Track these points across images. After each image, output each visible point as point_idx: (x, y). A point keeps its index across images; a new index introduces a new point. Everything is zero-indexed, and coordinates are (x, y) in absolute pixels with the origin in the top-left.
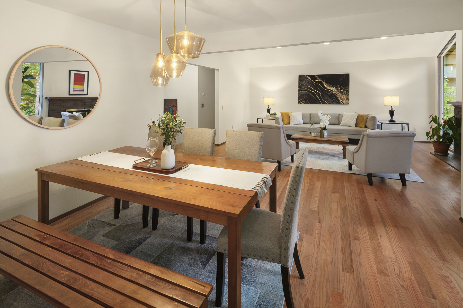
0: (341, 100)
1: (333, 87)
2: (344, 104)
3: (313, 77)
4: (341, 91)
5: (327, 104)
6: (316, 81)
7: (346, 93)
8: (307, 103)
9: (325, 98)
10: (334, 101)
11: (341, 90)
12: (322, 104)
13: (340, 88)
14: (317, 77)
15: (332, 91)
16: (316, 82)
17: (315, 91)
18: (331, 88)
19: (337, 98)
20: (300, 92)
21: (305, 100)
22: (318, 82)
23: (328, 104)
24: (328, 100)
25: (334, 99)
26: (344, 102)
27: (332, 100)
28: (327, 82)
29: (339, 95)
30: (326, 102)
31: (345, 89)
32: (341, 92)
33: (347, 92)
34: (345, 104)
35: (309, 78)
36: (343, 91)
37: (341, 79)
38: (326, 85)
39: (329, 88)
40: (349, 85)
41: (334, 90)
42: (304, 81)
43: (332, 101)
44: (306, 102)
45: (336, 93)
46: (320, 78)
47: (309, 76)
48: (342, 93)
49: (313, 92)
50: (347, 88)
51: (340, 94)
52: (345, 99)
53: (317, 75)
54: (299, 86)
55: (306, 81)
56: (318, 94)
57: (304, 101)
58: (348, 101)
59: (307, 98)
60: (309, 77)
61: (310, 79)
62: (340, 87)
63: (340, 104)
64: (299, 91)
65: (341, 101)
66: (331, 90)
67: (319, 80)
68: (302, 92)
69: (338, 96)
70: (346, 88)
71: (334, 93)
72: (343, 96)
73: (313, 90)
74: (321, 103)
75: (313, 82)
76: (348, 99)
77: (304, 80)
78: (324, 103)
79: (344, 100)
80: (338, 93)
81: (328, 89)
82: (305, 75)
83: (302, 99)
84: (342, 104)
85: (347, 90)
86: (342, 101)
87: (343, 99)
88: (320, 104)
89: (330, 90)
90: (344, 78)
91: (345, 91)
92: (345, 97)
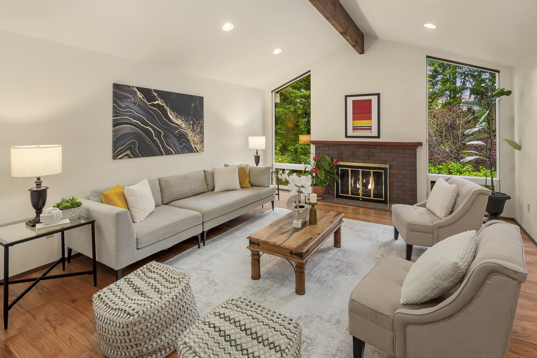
0: (194, 144)
1: (181, 119)
2: (197, 152)
3: (147, 92)
4: (193, 128)
5: (173, 154)
6: (154, 103)
7: (200, 132)
8: (136, 156)
9: (170, 141)
10: (185, 146)
11: (193, 125)
12: (166, 155)
13: (192, 123)
14: (155, 94)
15: (181, 128)
16: (153, 105)
17: (151, 126)
18: (179, 122)
19: (188, 140)
20: (120, 130)
21: (130, 148)
22: (158, 106)
23: (176, 154)
24: (174, 145)
25: (184, 144)
26: (197, 149)
27: (181, 144)
28: (173, 109)
29: (190, 135)
30: (172, 150)
32: (193, 130)
33: (201, 129)
34: (198, 151)
35: (140, 95)
36: (197, 127)
37: (193, 105)
38: (171, 114)
39: (176, 121)
40: (203, 117)
41: (183, 125)
42: (129, 100)
43: (182, 147)
44: (132, 153)
45: (187, 132)
46: (160, 99)
47: (139, 89)
48: (195, 131)
49: (148, 129)
50: (201, 122)
51: (192, 133)
52: (199, 143)
53: (156, 91)
54: (116, 112)
55: (132, 102)
56: (158, 134)
57: (128, 152)
58: (203, 146)
59: (134, 143)
60: (138, 93)
61: (141, 97)
62: (192, 120)
63: (192, 152)
64: (115, 125)
65: (193, 146)
66: (179, 126)
67: (159, 102)
68: (123, 129)
69: (189, 138)
70: (199, 123)
71: (184, 131)
72: (196, 137)
73: (147, 125)
74: (164, 154)
75: (147, 105)
77: (129, 98)
78: (168, 153)
79: (197, 144)
80: (189, 131)
81: (175, 124)
82: (129, 86)
83: (122, 145)
85: (201, 126)
86: (195, 146)
87: (196, 142)
88: (162, 155)
89: (177, 125)
90: (197, 104)
91: (199, 127)
92: (198, 139)
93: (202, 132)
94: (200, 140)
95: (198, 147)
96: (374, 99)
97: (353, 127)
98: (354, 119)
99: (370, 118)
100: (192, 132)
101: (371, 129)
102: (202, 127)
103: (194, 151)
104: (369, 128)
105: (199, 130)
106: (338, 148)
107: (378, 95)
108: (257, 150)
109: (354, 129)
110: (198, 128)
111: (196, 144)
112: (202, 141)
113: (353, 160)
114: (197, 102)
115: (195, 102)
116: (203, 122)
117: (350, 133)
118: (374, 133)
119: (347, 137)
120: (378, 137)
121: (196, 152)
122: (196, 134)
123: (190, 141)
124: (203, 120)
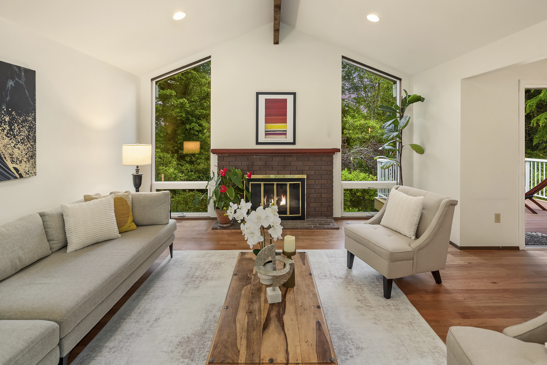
0: (13, 162)
2: (21, 176)
4: (11, 130)
7: (28, 138)
11: (10, 124)
13: (7, 119)
26: (21, 171)
31: (23, 121)
32: (11, 134)
33: (29, 132)
34: (24, 174)
36: (19, 129)
37: (11, 83)
40: (34, 109)
48: (14, 137)
50: (30, 119)
51: (7, 139)
52: (25, 159)
58: (34, 166)
62: (9, 113)
63: (9, 179)
65: (11, 166)
70: (25, 121)
72: (19, 149)
76: (32, 157)
79: (21, 162)
84: (16, 178)
85: (30, 127)
86: (17, 166)
87: (18, 159)
90: (21, 83)
91: (24, 129)
92: (24, 152)
93: (31, 138)
94: (26, 154)
95: (22, 167)
96: (290, 98)
97: (266, 131)
98: (267, 121)
99: (285, 121)
100: (8, 137)
101: (285, 134)
102: (32, 129)
103: (12, 176)
104: (284, 133)
105: (25, 133)
106: (248, 158)
107: (294, 94)
108: (137, 167)
109: (266, 134)
110: (22, 129)
111: (18, 162)
112: (32, 156)
113: (266, 172)
114: (20, 78)
115: (17, 79)
116: (34, 119)
117: (262, 139)
118: (290, 139)
119: (258, 143)
120: (294, 143)
121: (18, 176)
122: (19, 142)
123: (3, 156)
124: (35, 114)
